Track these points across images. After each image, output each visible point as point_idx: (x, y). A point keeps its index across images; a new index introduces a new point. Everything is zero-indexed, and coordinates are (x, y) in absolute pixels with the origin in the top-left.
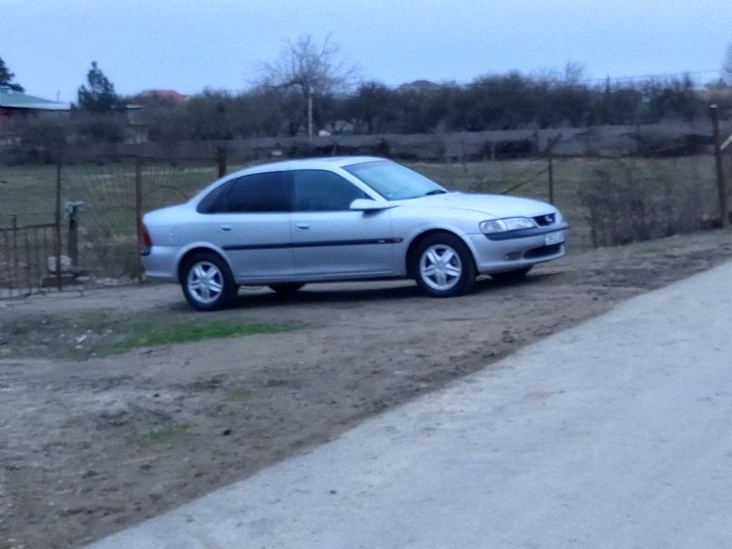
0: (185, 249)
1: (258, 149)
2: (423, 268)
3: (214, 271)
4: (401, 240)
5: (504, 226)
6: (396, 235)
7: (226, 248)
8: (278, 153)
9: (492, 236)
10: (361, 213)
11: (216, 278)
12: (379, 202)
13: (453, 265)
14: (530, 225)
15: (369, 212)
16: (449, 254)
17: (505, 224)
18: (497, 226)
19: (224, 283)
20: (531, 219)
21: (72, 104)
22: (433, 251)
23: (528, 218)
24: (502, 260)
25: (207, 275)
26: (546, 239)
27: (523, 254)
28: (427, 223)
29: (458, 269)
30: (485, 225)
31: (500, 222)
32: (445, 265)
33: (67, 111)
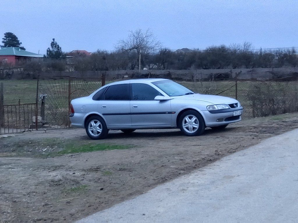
0: (87, 114)
1: (118, 75)
2: (183, 124)
3: (99, 123)
4: (175, 113)
5: (217, 108)
6: (172, 111)
7: (104, 114)
8: (126, 76)
9: (211, 112)
10: (159, 101)
11: (100, 126)
12: (166, 97)
13: (196, 123)
14: (227, 108)
15: (162, 101)
16: (194, 118)
17: (217, 107)
18: (214, 108)
19: (103, 129)
20: (228, 105)
21: (44, 55)
22: (188, 117)
23: (227, 105)
24: (215, 122)
25: (96, 125)
26: (234, 113)
27: (224, 119)
28: (185, 106)
29: (198, 125)
30: (209, 107)
31: (215, 106)
32: (192, 123)
33: (42, 58)
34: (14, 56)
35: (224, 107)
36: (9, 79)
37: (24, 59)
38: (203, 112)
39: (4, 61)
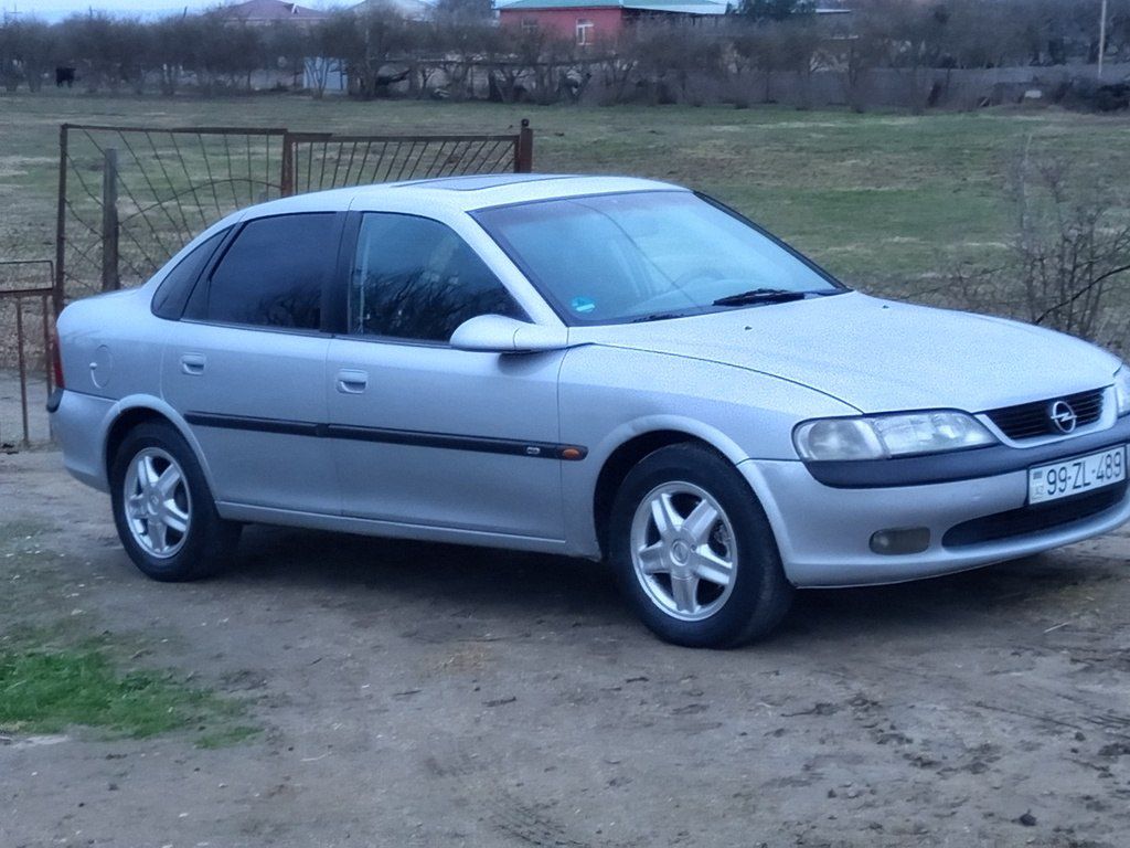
2: (641, 546)
3: (174, 474)
4: (582, 455)
5: (876, 441)
6: (569, 437)
7: (193, 419)
8: (1034, 94)
9: (830, 473)
10: (496, 355)
11: (178, 492)
12: (544, 328)
13: (719, 550)
14: (975, 438)
15: (514, 357)
16: (708, 513)
17: (880, 435)
18: (856, 438)
19: (194, 509)
20: (984, 419)
21: (729, 6)
22: (665, 497)
23: (971, 415)
24: (861, 552)
25: (159, 483)
26: (1035, 484)
27: (938, 534)
28: (652, 409)
29: (729, 565)
30: (813, 431)
31: (860, 424)
32: (694, 547)
33: (722, 16)
34: (616, 8)
35: (948, 431)
36: (573, 103)
37: (628, 22)
38: (766, 473)
39: (581, 29)
